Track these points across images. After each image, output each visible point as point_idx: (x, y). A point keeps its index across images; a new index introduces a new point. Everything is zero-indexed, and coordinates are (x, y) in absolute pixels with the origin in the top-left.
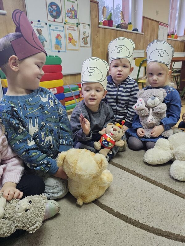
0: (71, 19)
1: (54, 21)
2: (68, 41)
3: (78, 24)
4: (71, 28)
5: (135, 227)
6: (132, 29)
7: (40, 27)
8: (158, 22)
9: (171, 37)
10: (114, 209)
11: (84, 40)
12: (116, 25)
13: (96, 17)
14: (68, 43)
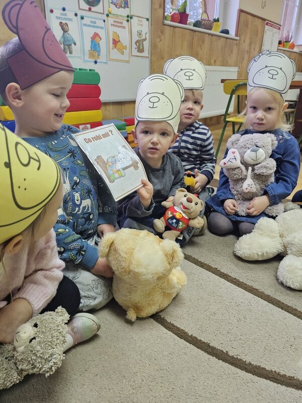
0: (119, 8)
1: (90, 9)
2: (111, 45)
3: (130, 18)
4: (117, 24)
5: (221, 361)
6: (220, 31)
7: (65, 19)
8: (264, 20)
9: (284, 46)
10: (186, 330)
11: (138, 44)
12: (193, 21)
13: (160, 6)
14: (111, 48)
